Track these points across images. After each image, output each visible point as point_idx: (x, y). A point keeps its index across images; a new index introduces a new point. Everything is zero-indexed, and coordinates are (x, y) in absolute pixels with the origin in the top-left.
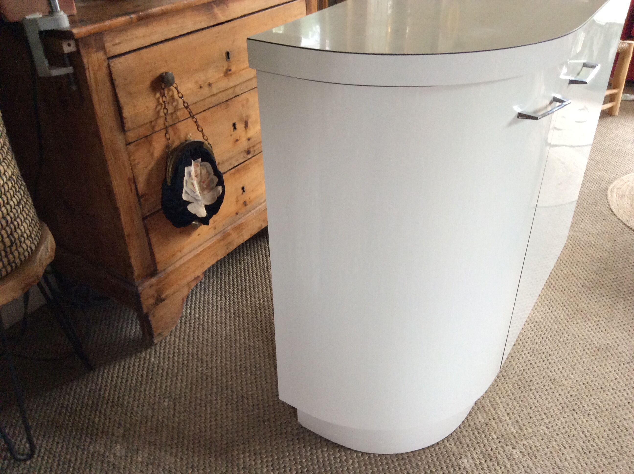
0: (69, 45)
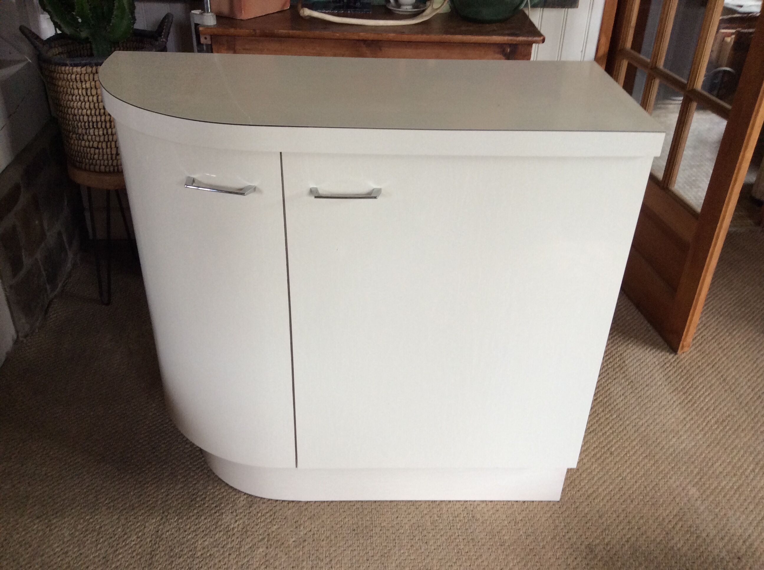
0: (206, 38)
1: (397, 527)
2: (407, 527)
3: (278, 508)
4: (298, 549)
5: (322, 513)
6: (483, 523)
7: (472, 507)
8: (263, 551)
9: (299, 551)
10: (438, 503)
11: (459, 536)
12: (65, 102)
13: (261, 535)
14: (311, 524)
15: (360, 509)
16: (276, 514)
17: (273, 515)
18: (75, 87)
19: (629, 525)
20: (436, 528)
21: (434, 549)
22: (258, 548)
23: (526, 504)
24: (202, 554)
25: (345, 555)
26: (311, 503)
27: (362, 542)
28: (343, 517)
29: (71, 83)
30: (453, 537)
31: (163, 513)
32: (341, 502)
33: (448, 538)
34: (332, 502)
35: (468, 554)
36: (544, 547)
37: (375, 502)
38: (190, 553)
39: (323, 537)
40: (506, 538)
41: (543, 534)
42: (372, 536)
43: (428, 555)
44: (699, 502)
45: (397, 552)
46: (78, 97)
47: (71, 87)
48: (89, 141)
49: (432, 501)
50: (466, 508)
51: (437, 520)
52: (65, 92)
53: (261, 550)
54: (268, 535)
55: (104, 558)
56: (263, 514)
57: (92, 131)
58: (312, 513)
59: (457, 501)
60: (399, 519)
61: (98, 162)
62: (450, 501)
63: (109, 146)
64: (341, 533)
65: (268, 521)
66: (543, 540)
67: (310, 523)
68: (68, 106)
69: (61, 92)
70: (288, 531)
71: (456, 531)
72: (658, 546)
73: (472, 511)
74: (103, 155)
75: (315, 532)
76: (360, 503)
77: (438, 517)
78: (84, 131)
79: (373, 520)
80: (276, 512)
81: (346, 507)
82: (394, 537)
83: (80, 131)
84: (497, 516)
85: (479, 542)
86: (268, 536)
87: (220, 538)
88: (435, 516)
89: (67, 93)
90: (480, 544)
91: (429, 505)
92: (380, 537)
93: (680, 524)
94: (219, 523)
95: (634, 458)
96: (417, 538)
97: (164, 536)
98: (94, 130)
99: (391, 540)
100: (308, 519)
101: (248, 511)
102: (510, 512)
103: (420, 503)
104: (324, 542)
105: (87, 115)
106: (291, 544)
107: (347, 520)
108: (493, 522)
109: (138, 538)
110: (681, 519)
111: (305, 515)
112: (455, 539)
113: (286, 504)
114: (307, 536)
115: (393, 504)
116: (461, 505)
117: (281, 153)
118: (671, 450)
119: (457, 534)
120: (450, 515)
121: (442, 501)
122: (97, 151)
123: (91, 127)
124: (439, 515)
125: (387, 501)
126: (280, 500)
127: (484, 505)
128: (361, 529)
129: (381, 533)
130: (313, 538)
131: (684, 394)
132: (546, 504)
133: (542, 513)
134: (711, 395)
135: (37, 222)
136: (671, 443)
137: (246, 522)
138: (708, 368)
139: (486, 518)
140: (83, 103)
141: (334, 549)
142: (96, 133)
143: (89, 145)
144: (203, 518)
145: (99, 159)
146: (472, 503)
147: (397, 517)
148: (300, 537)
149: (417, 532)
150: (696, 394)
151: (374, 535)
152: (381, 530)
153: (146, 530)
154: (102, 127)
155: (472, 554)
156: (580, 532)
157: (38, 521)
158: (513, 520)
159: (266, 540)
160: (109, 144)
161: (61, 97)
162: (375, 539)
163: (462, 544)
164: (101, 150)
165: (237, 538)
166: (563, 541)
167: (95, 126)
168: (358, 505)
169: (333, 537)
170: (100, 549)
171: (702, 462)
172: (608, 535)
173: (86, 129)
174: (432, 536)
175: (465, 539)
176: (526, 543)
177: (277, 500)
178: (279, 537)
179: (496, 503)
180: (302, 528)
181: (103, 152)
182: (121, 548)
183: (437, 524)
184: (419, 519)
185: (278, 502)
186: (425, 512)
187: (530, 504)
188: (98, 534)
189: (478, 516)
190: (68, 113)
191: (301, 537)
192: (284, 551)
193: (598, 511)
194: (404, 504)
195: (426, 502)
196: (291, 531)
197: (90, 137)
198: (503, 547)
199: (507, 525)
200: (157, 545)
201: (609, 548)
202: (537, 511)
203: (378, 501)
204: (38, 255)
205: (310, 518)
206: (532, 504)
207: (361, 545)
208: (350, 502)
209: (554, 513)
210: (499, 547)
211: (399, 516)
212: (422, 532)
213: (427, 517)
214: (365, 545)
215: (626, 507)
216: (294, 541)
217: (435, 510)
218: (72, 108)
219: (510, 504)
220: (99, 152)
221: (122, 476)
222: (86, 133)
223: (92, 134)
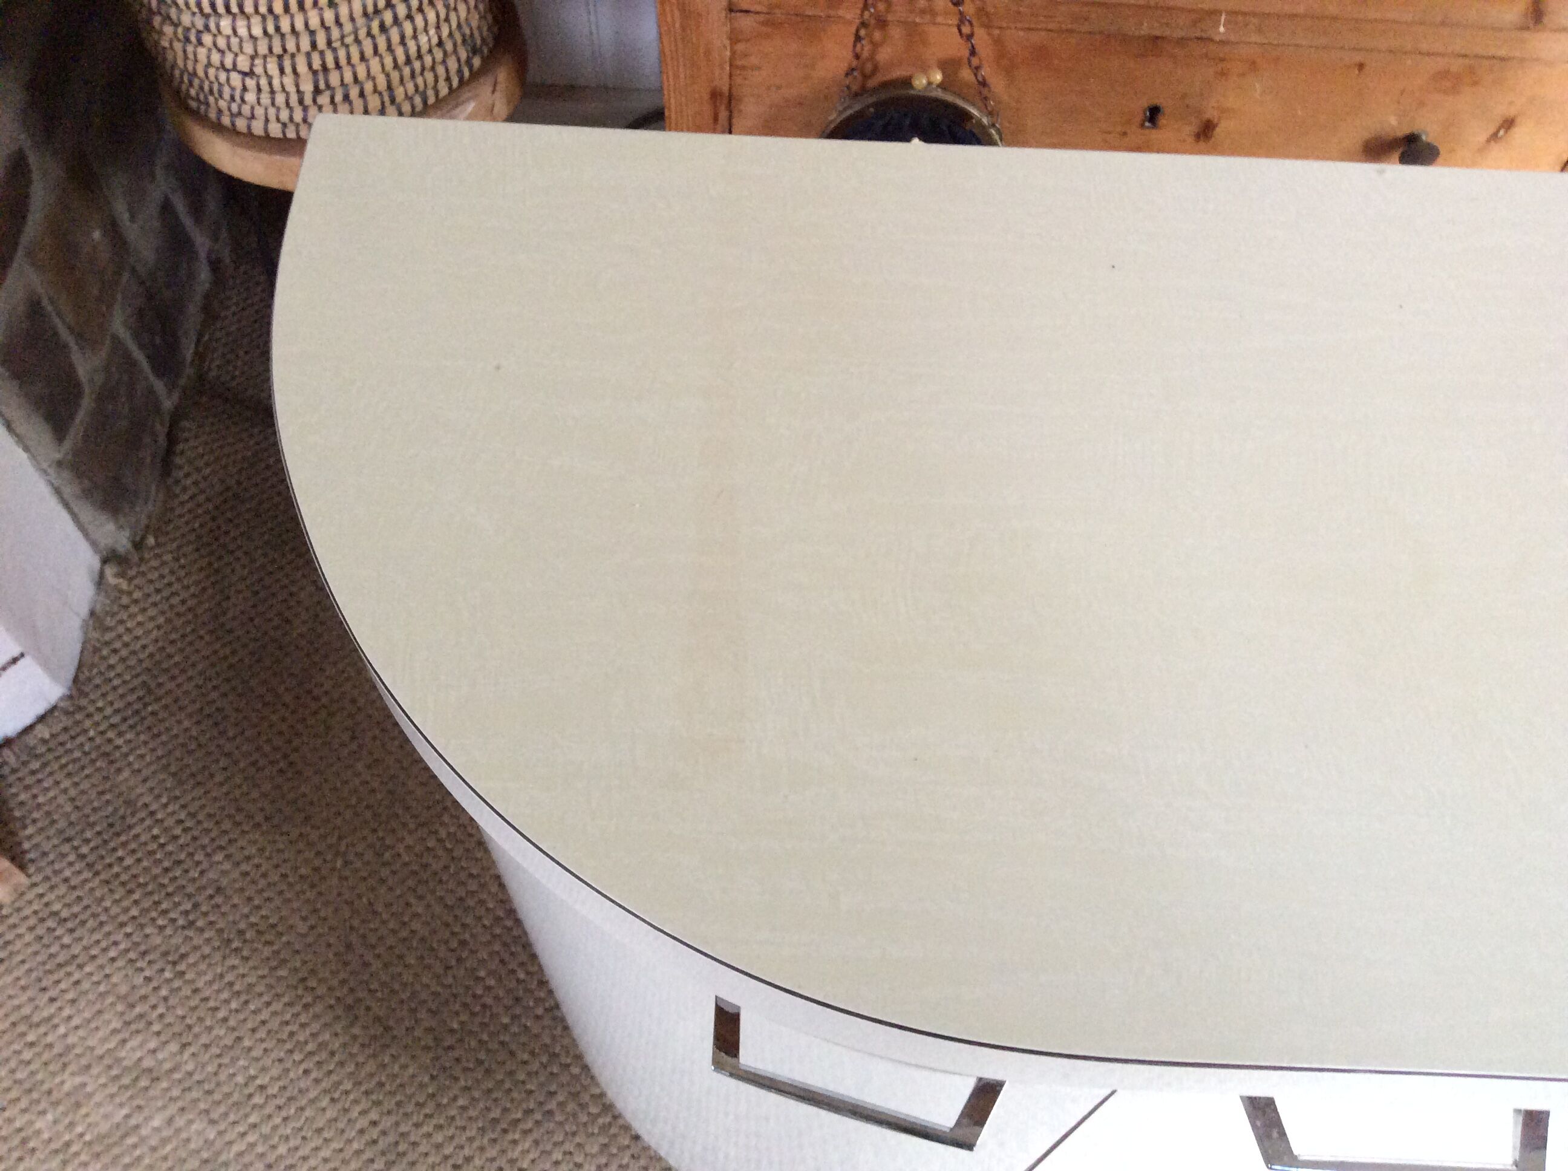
48: (222, 52)
57: (225, 24)
63: (288, 69)
74: (272, 92)
78: (200, 23)
83: (186, 19)
98: (234, 20)
122: (250, 83)
123: (222, 11)
135: (97, 235)
142: (242, 31)
143: (222, 63)
154: (257, 11)
160: (287, 64)
167: (235, 9)
173: (207, 16)
181: (270, 84)
197: (222, 42)
204: (119, 324)
220: (258, 86)
221: (445, 1101)
222: (207, 28)
223: (229, 31)
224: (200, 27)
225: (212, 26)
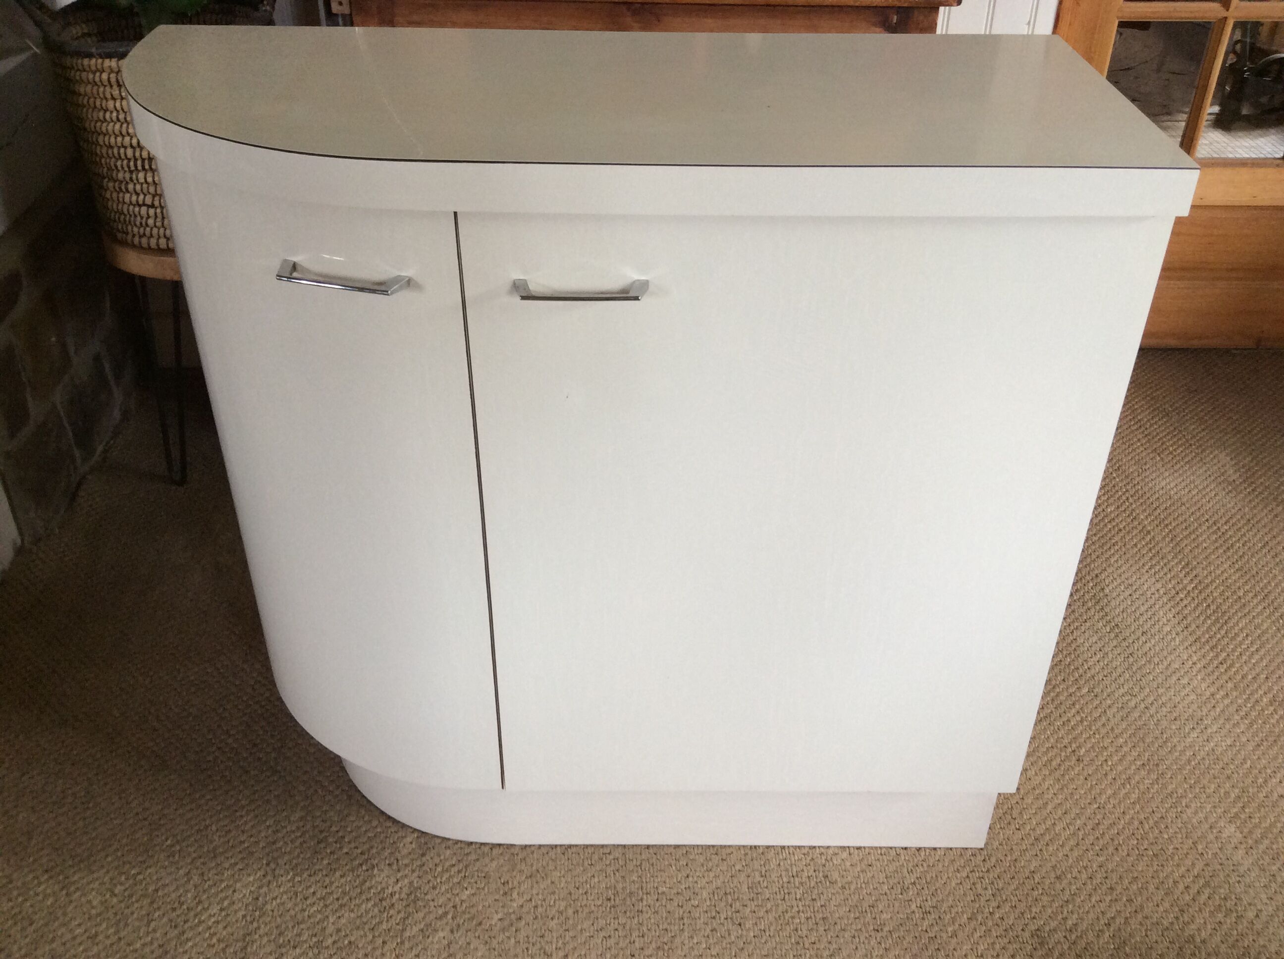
0: (341, 4)
1: (688, 894)
2: (705, 894)
3: (473, 857)
4: (507, 934)
5: (551, 867)
6: (843, 888)
7: (824, 858)
8: (444, 938)
9: (509, 938)
10: (761, 850)
11: (798, 912)
12: (93, 124)
13: (441, 906)
14: (532, 887)
15: (620, 860)
16: (470, 869)
17: (464, 870)
18: (109, 96)
19: (1111, 894)
20: (758, 898)
21: (754, 937)
22: (436, 931)
23: (923, 854)
24: (334, 942)
25: (592, 946)
26: (533, 848)
27: (624, 921)
28: (589, 875)
29: (101, 89)
30: (789, 914)
31: (268, 864)
32: (587, 846)
33: (779, 916)
34: (570, 846)
35: (815, 946)
36: (955, 934)
37: (648, 847)
38: (314, 939)
39: (553, 912)
40: (884, 916)
41: (954, 911)
42: (642, 912)
43: (743, 949)
44: (1241, 852)
45: (686, 942)
46: (115, 114)
47: (101, 95)
48: (138, 194)
49: (751, 847)
50: (813, 859)
51: (759, 882)
52: (92, 105)
53: (441, 934)
54: (455, 907)
55: (160, 946)
56: (445, 869)
57: (141, 175)
58: (534, 868)
59: (795, 847)
60: (691, 879)
61: (155, 231)
62: (783, 847)
64: (586, 905)
65: (455, 880)
66: (953, 920)
67: (529, 886)
68: (98, 129)
69: (84, 106)
70: (490, 899)
71: (794, 903)
72: (1165, 934)
73: (824, 866)
75: (539, 902)
76: (620, 850)
77: (762, 876)
78: (127, 176)
79: (644, 881)
80: (470, 864)
81: (596, 857)
82: (681, 913)
83: (121, 175)
84: (869, 875)
85: (835, 923)
86: (453, 909)
87: (367, 912)
88: (757, 874)
89: (95, 107)
90: (838, 927)
91: (746, 854)
92: (656, 912)
93: (1207, 891)
94: (368, 884)
95: (1120, 768)
96: (723, 916)
97: (269, 907)
98: (146, 175)
99: (675, 919)
100: (526, 878)
101: (419, 863)
102: (892, 868)
103: (729, 851)
104: (555, 921)
105: (132, 146)
106: (496, 924)
107: (596, 880)
108: (861, 887)
109: (222, 910)
110: (1207, 884)
111: (521, 871)
112: (793, 918)
113: (486, 849)
114: (525, 910)
115: (680, 852)
116: (804, 854)
117: (455, 213)
118: (1189, 753)
119: (796, 909)
120: (784, 873)
121: (768, 847)
122: (152, 211)
123: (140, 168)
124: (763, 872)
125: (668, 846)
126: (476, 843)
127: (845, 855)
128: (621, 896)
129: (657, 905)
130: (534, 913)
131: (1212, 649)
132: (959, 853)
133: (951, 869)
134: (1262, 652)
135: (53, 339)
136: (1189, 740)
137: (415, 882)
138: (1255, 601)
139: (849, 878)
140: (125, 125)
141: (571, 934)
142: (150, 179)
143: (137, 201)
144: (338, 874)
145: (155, 226)
146: (822, 850)
147: (688, 877)
148: (511, 911)
149: (723, 904)
150: (1233, 650)
151: (644, 909)
152: (657, 900)
153: (237, 896)
155: (823, 947)
156: (1022, 907)
157: (46, 877)
158: (899, 883)
159: (450, 916)
161: (84, 115)
162: (646, 916)
163: (804, 928)
164: (158, 210)
165: (399, 912)
166: (990, 923)
167: (147, 167)
168: (617, 854)
169: (570, 911)
170: (154, 931)
171: (1246, 775)
172: (1072, 912)
173: (131, 172)
174: (751, 911)
175: (811, 917)
176: (922, 926)
177: (472, 843)
178: (473, 911)
179: (867, 851)
180: (515, 895)
182: (191, 928)
183: (760, 890)
184: (726, 881)
185: (474, 846)
186: (738, 867)
187: (930, 855)
188: (152, 903)
189: (835, 876)
190: (97, 144)
191: (514, 912)
192: (481, 937)
193: (1054, 867)
194: (700, 851)
195: (739, 847)
196: (496, 900)
197: (138, 187)
198: (879, 935)
199: (888, 892)
200: (255, 925)
201: (1074, 937)
202: (943, 866)
203: (653, 846)
204: (58, 397)
205: (531, 876)
206: (932, 853)
207: (620, 928)
208: (603, 846)
209: (973, 871)
210: (873, 933)
211: (691, 874)
212: (731, 906)
213: (742, 877)
214: (628, 927)
215: (1107, 860)
216: (500, 920)
217: (756, 865)
218: (105, 135)
219: (893, 853)
220: (156, 213)
221: (197, 796)
222: (131, 179)
223: (142, 180)
224: (128, 178)
225: (134, 176)
